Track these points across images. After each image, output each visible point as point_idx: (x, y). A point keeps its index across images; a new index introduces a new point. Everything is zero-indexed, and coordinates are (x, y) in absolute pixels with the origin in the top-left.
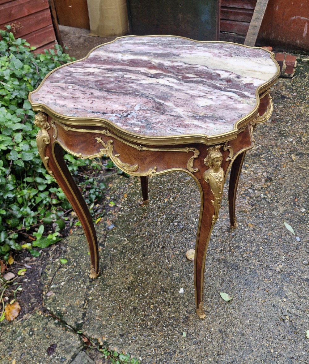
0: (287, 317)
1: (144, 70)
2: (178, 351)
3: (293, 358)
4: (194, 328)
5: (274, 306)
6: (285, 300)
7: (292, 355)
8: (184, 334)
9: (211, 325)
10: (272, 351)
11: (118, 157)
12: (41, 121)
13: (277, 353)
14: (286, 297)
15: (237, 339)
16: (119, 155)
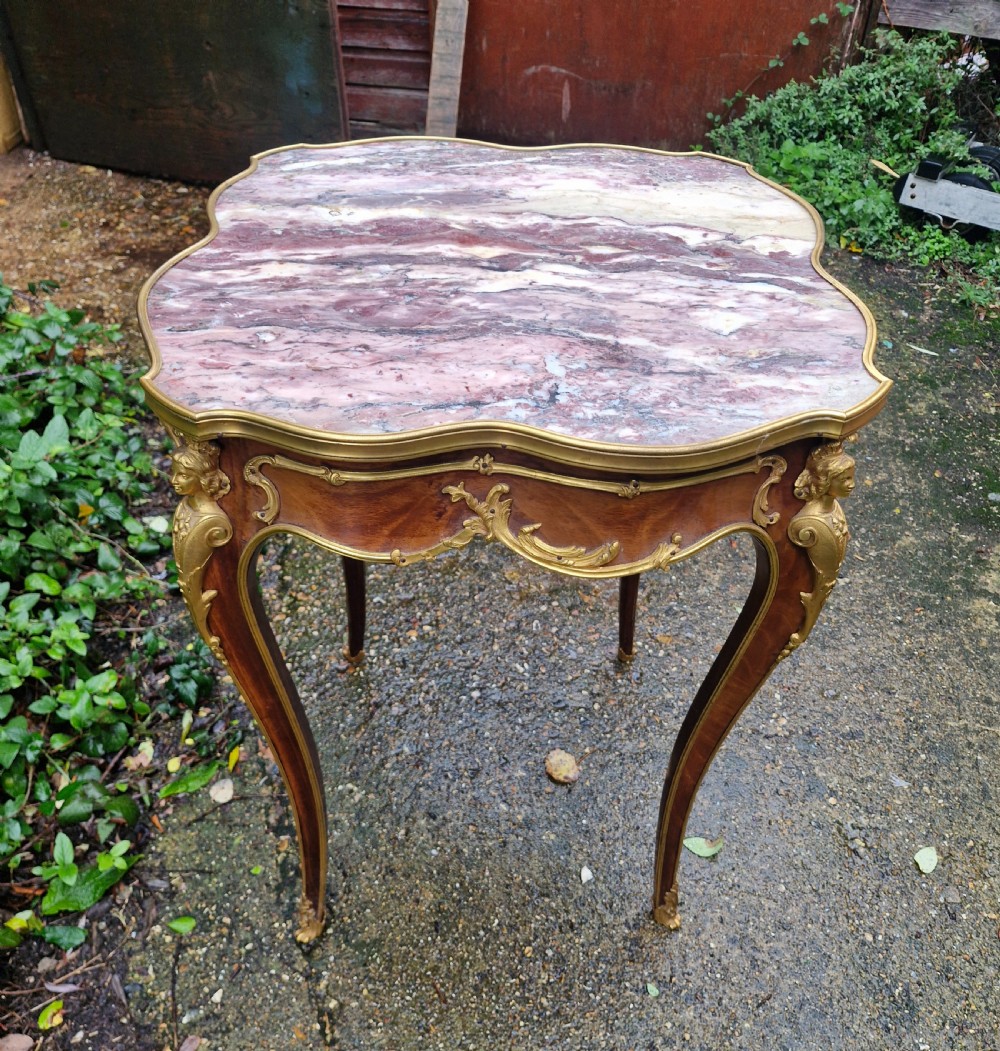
0: (859, 842)
1: (452, 250)
2: (659, 1041)
3: (918, 935)
4: (668, 962)
5: (819, 826)
6: (832, 801)
7: (913, 929)
8: (653, 990)
9: (703, 936)
10: (869, 938)
11: (534, 533)
12: (204, 473)
13: (880, 938)
14: (833, 793)
15: (780, 945)
16: (537, 526)
